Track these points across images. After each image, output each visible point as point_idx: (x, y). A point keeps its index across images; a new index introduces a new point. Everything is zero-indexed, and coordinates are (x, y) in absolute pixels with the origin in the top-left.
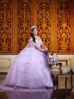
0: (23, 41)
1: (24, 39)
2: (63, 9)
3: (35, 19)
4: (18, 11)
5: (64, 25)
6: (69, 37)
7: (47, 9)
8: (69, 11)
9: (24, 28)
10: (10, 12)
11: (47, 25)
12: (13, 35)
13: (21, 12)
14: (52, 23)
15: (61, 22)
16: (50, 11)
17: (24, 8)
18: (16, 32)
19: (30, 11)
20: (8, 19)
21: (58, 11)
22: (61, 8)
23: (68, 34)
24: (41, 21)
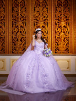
0: (17, 40)
1: (19, 39)
2: (61, 6)
3: (31, 17)
4: (13, 8)
5: (63, 24)
6: (68, 36)
7: (45, 5)
8: (69, 8)
9: (19, 27)
10: (4, 8)
11: (44, 23)
12: (6, 33)
13: (15, 9)
14: (50, 21)
15: (59, 20)
16: (47, 8)
17: (19, 4)
18: (10, 31)
19: (26, 8)
20: (1, 17)
21: (56, 8)
22: (60, 5)
23: (67, 34)
24: (38, 19)
